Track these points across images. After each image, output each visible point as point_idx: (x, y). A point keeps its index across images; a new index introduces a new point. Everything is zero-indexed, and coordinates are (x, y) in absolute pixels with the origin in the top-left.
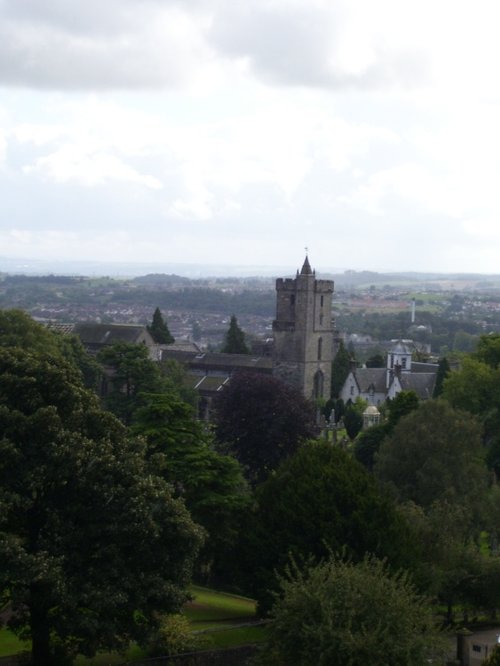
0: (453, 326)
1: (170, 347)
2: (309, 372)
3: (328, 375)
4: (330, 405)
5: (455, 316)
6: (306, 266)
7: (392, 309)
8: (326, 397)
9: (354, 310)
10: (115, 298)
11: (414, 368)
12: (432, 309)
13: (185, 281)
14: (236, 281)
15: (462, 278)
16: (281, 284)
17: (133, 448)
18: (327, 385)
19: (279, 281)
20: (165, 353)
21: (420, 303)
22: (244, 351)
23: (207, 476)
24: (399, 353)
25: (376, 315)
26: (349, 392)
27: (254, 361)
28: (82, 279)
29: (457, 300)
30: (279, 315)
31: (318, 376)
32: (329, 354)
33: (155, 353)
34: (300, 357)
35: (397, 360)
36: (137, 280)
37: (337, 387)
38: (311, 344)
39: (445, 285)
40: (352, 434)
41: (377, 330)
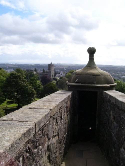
0: (69, 69)
1: (37, 72)
2: (52, 74)
3: (54, 75)
4: (54, 78)
5: (69, 68)
6: (51, 63)
7: (62, 67)
8: (54, 77)
9: (58, 68)
10: (32, 67)
11: (63, 74)
12: (67, 68)
13: (40, 65)
14: (45, 65)
15: (70, 64)
16: (49, 65)
17: (28, 83)
18: (54, 76)
19: (48, 65)
20: (36, 73)
21: (65, 67)
22: (45, 72)
23: (38, 86)
24: (62, 72)
25: (60, 68)
26: (56, 77)
27: (46, 73)
28: (28, 65)
29: (69, 67)
30: (48, 68)
31: (53, 75)
32: (54, 73)
33: (35, 73)
34: (51, 73)
35: (61, 73)
36: (35, 65)
37: (55, 76)
38: (52, 72)
39: (68, 65)
40: (56, 81)
41: (60, 70)
